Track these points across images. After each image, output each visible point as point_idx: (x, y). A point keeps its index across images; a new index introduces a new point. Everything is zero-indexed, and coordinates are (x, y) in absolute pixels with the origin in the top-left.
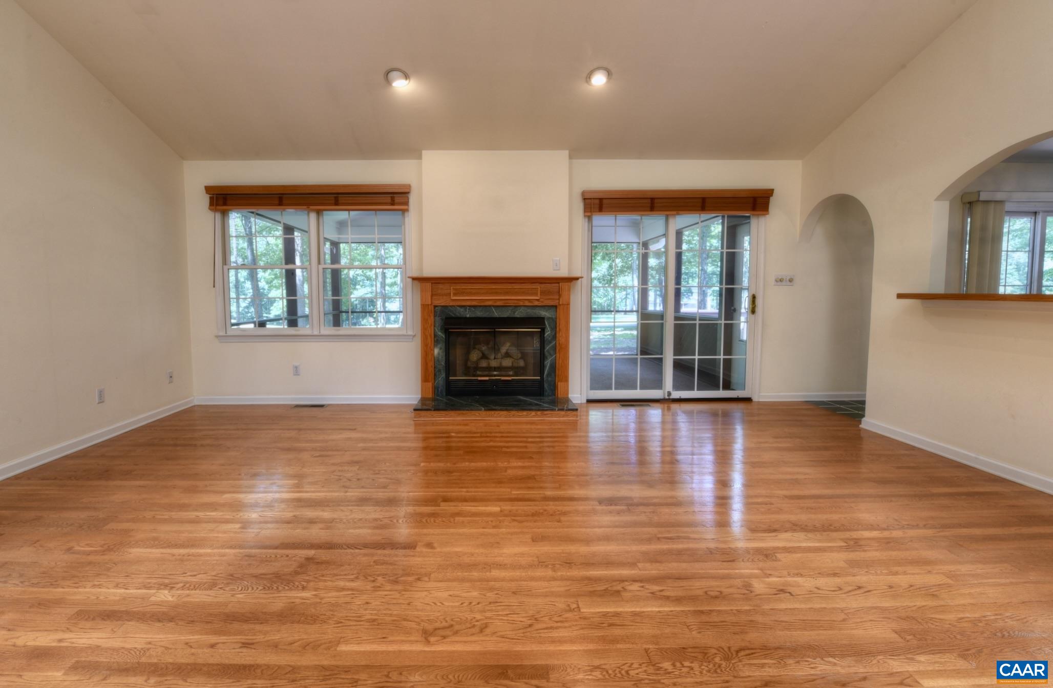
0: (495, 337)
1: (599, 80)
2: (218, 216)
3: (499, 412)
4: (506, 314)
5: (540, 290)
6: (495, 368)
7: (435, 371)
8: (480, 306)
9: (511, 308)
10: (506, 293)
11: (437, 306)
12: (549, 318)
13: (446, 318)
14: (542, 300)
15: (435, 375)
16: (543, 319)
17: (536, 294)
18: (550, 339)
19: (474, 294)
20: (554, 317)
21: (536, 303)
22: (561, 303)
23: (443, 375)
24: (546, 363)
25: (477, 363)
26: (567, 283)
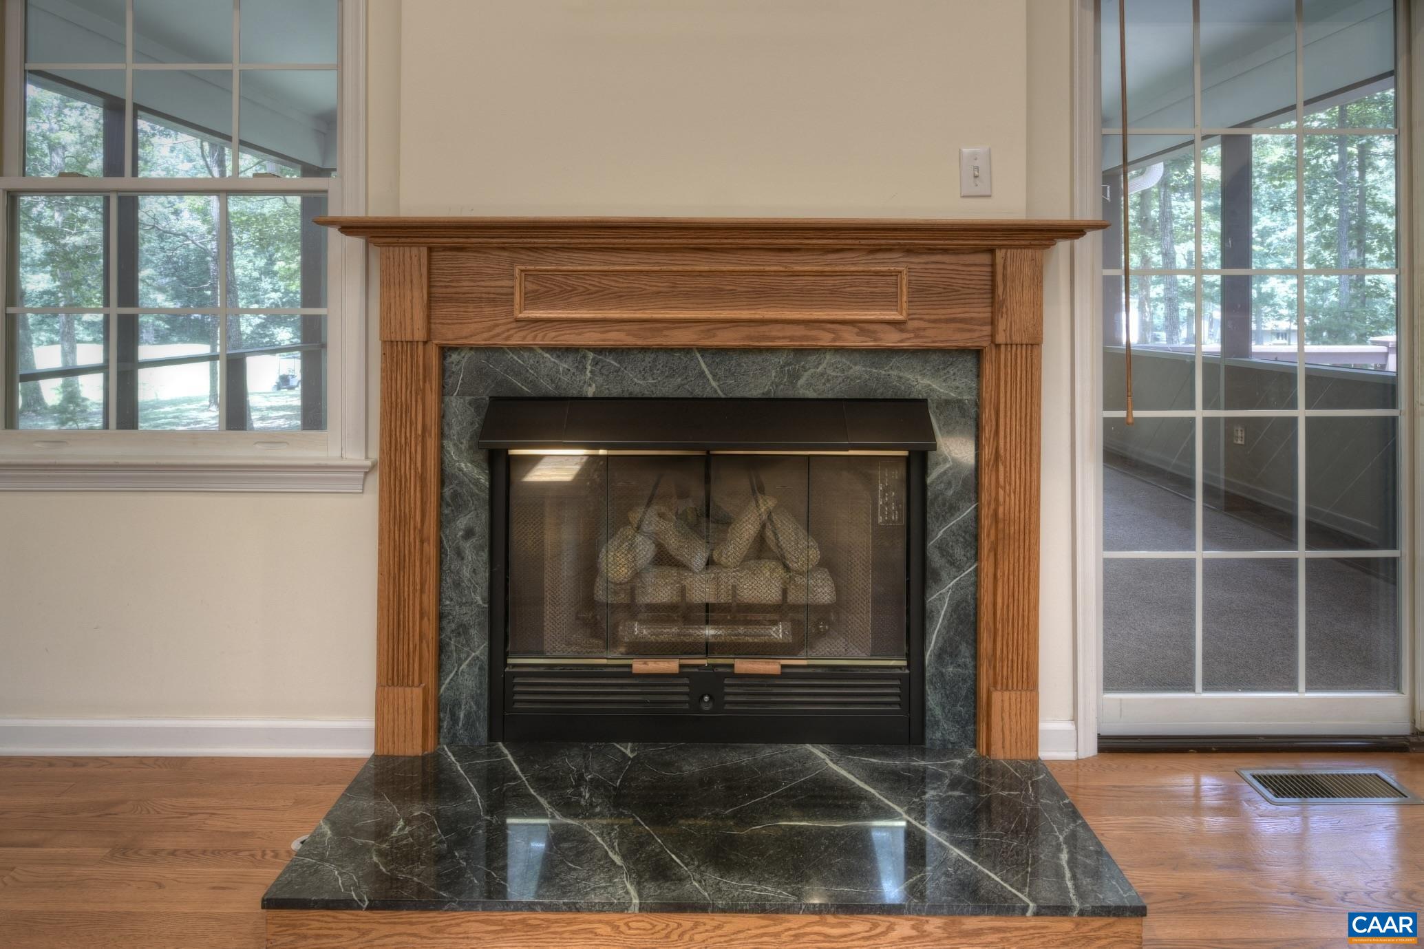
0: (707, 479)
4: (758, 383)
5: (909, 282)
6: (708, 607)
7: (440, 629)
8: (644, 350)
9: (782, 359)
10: (760, 295)
11: (455, 349)
12: (948, 402)
13: (495, 400)
14: (916, 324)
15: (441, 648)
16: (921, 405)
17: (891, 300)
18: (950, 493)
19: (620, 298)
20: (966, 397)
21: (891, 339)
22: (1001, 339)
23: (480, 649)
24: (932, 598)
25: (633, 590)
26: (1028, 253)
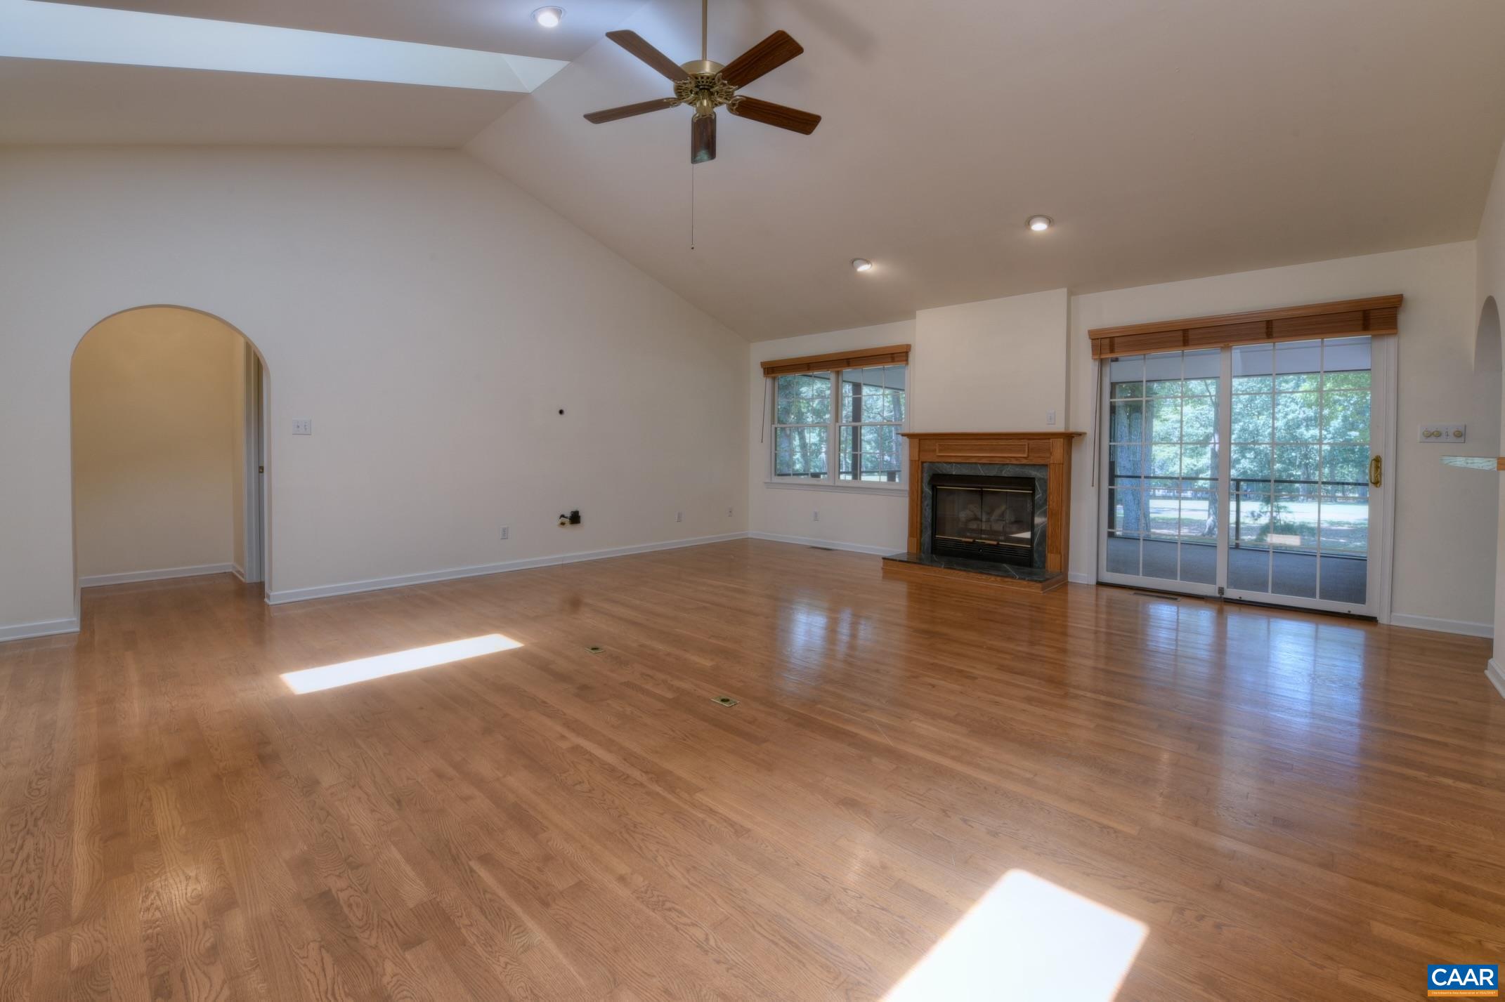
0: (982, 497)
1: (1039, 227)
2: (769, 381)
3: (958, 572)
4: (993, 472)
5: (1029, 447)
6: (985, 530)
7: (921, 527)
8: (966, 463)
9: (998, 466)
11: (925, 462)
12: (1041, 478)
13: (934, 475)
14: (1030, 458)
15: (921, 531)
16: (1034, 479)
17: (1023, 452)
18: (1041, 503)
19: (959, 451)
20: (1046, 477)
21: (1024, 462)
22: (1052, 462)
23: (930, 532)
